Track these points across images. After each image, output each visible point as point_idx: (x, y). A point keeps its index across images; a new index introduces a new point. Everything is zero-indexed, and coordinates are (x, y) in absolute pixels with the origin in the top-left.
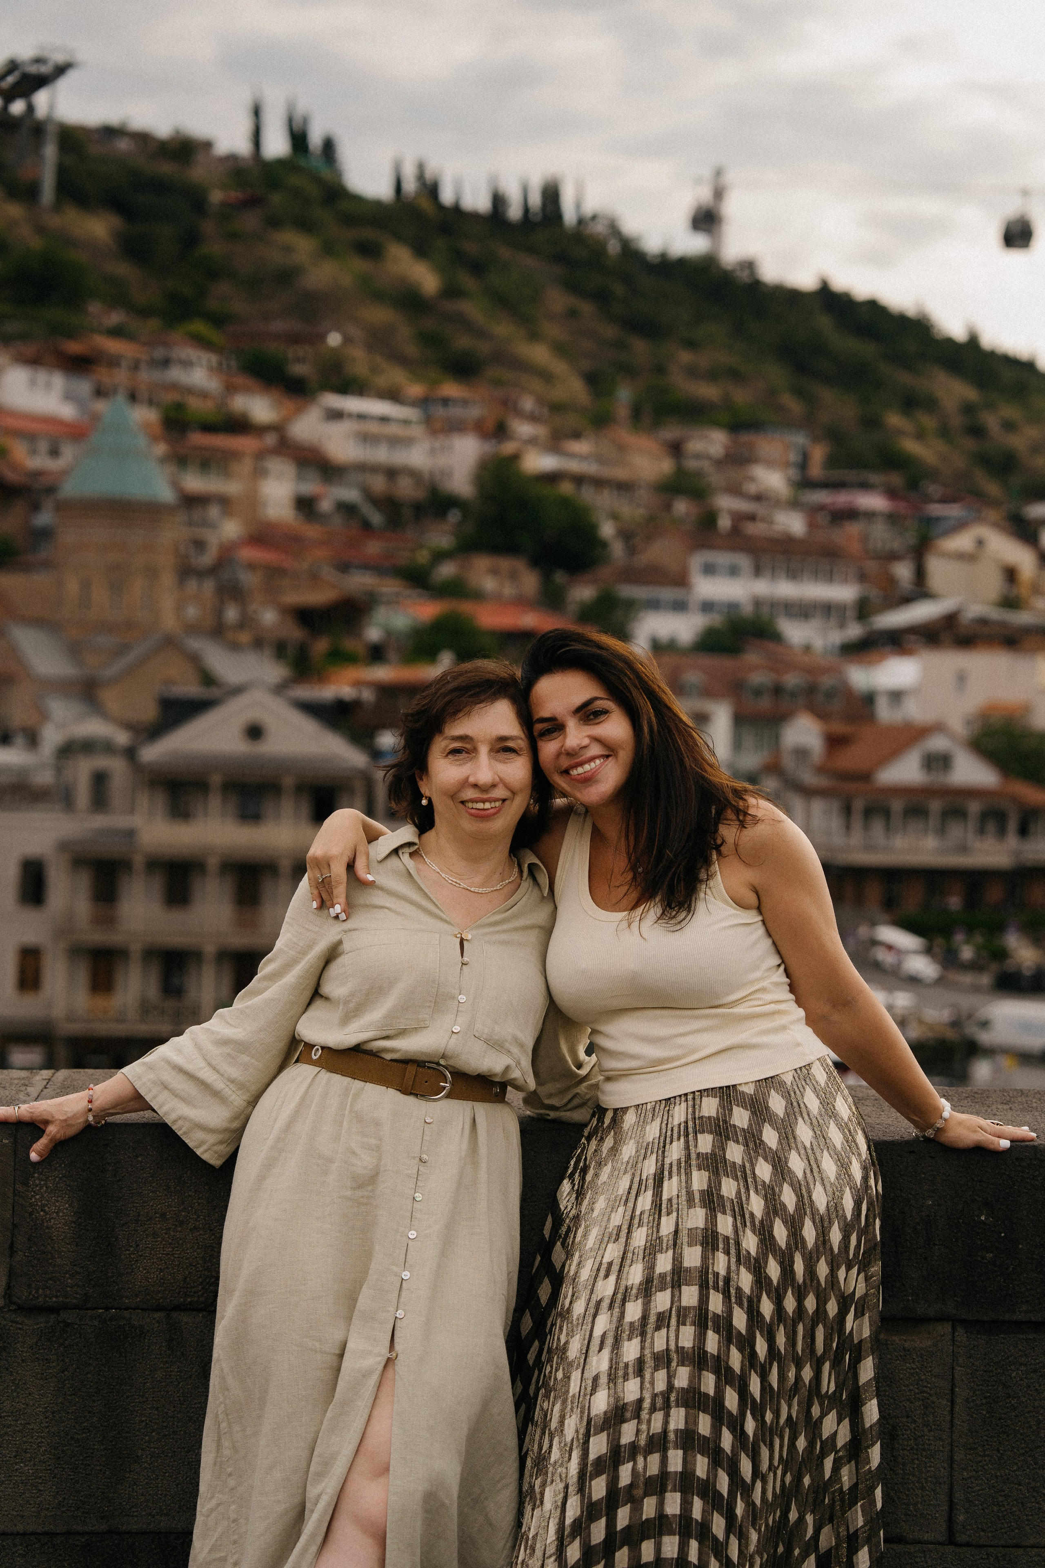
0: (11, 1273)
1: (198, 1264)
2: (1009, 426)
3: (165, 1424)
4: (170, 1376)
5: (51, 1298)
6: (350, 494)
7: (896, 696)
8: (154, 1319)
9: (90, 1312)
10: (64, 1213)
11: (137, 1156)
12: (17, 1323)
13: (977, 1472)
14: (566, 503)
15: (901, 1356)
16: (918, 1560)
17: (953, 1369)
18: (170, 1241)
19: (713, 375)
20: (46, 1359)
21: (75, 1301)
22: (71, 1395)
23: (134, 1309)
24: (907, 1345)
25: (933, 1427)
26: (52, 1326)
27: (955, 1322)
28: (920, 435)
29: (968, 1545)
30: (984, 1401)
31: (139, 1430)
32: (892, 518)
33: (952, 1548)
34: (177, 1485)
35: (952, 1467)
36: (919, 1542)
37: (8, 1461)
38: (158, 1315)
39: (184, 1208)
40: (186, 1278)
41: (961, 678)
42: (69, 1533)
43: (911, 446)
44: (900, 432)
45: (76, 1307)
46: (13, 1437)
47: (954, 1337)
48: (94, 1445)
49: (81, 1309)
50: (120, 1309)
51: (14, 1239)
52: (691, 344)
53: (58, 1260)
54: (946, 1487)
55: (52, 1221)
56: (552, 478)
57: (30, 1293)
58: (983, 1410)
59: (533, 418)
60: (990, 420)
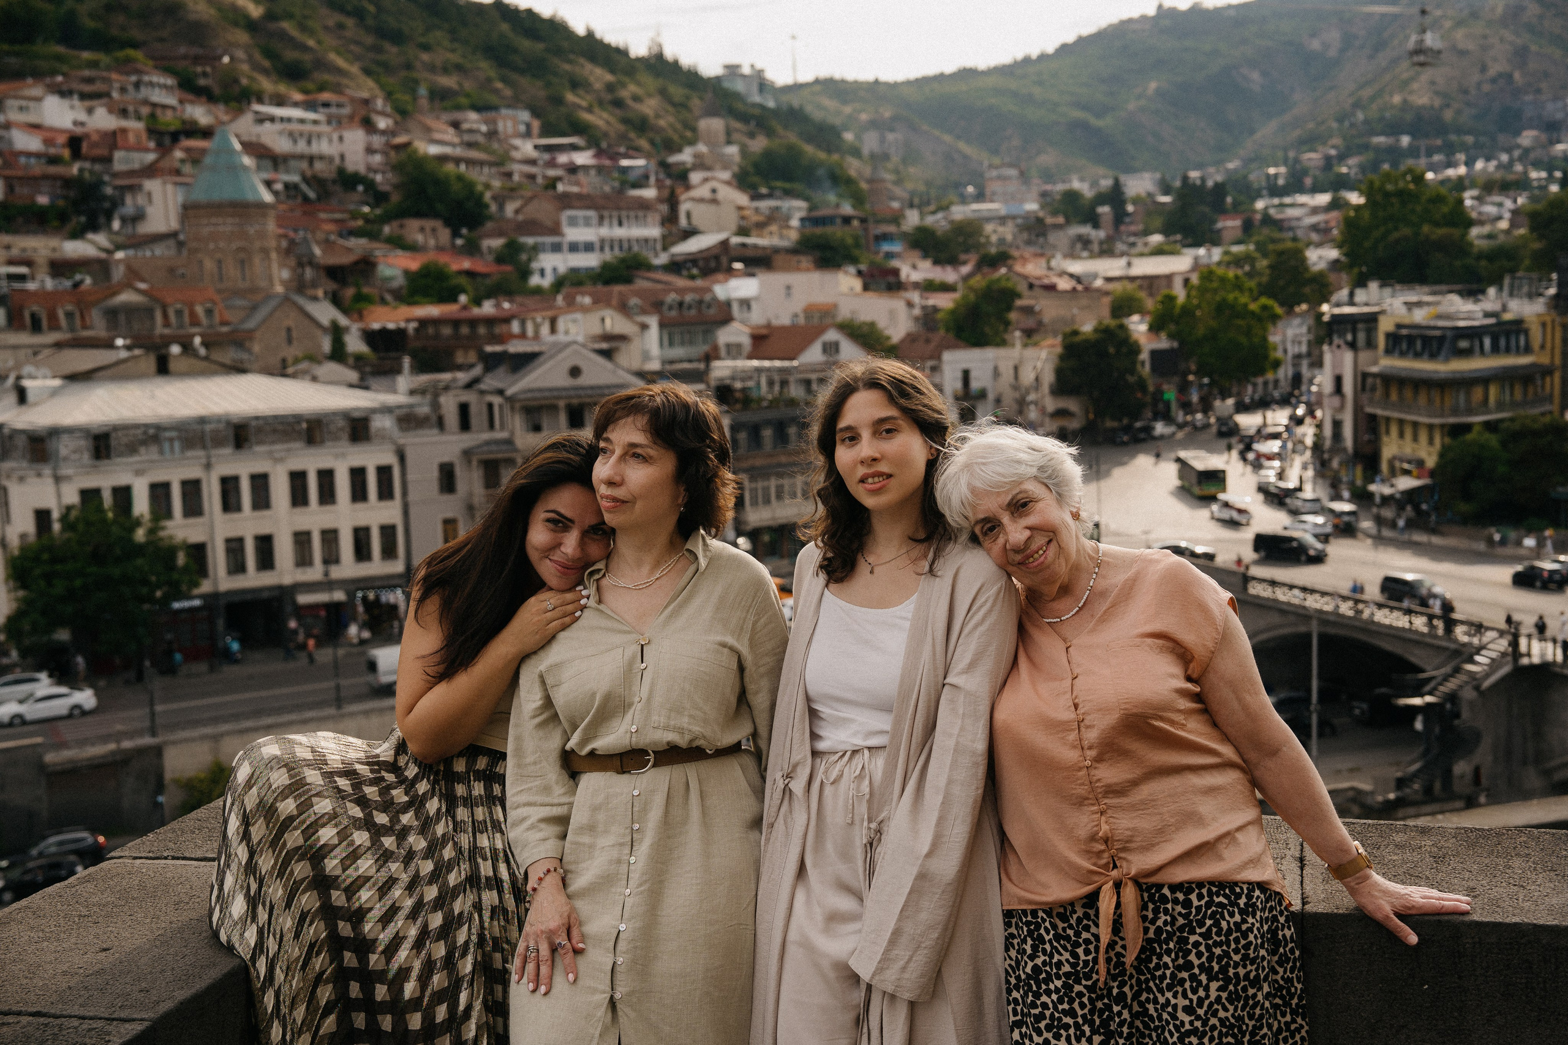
2: (637, 99)
6: (292, 177)
7: (746, 304)
14: (460, 178)
28: (589, 110)
44: (580, 107)
59: (383, 113)
60: (625, 94)
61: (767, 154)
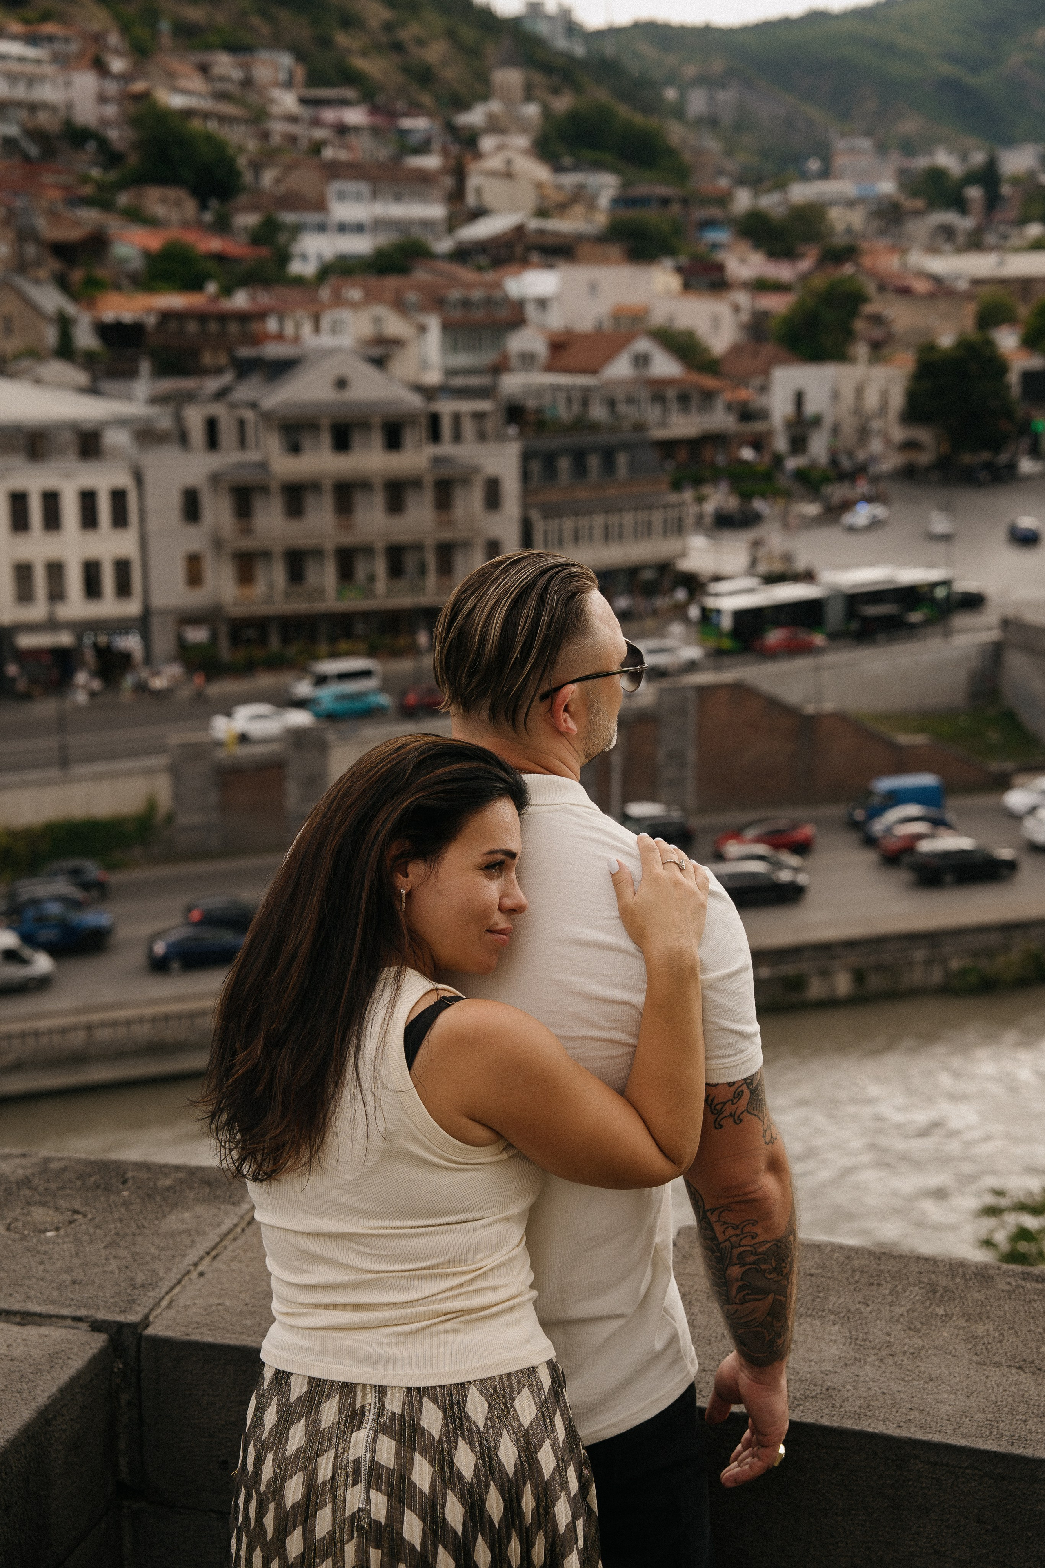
2: (421, 42)
7: (542, 303)
14: (210, 138)
28: (364, 54)
32: (375, 131)
41: (593, 286)
43: (361, 64)
44: (351, 51)
56: (188, 114)
59: (117, 52)
60: (405, 36)
61: (574, 117)
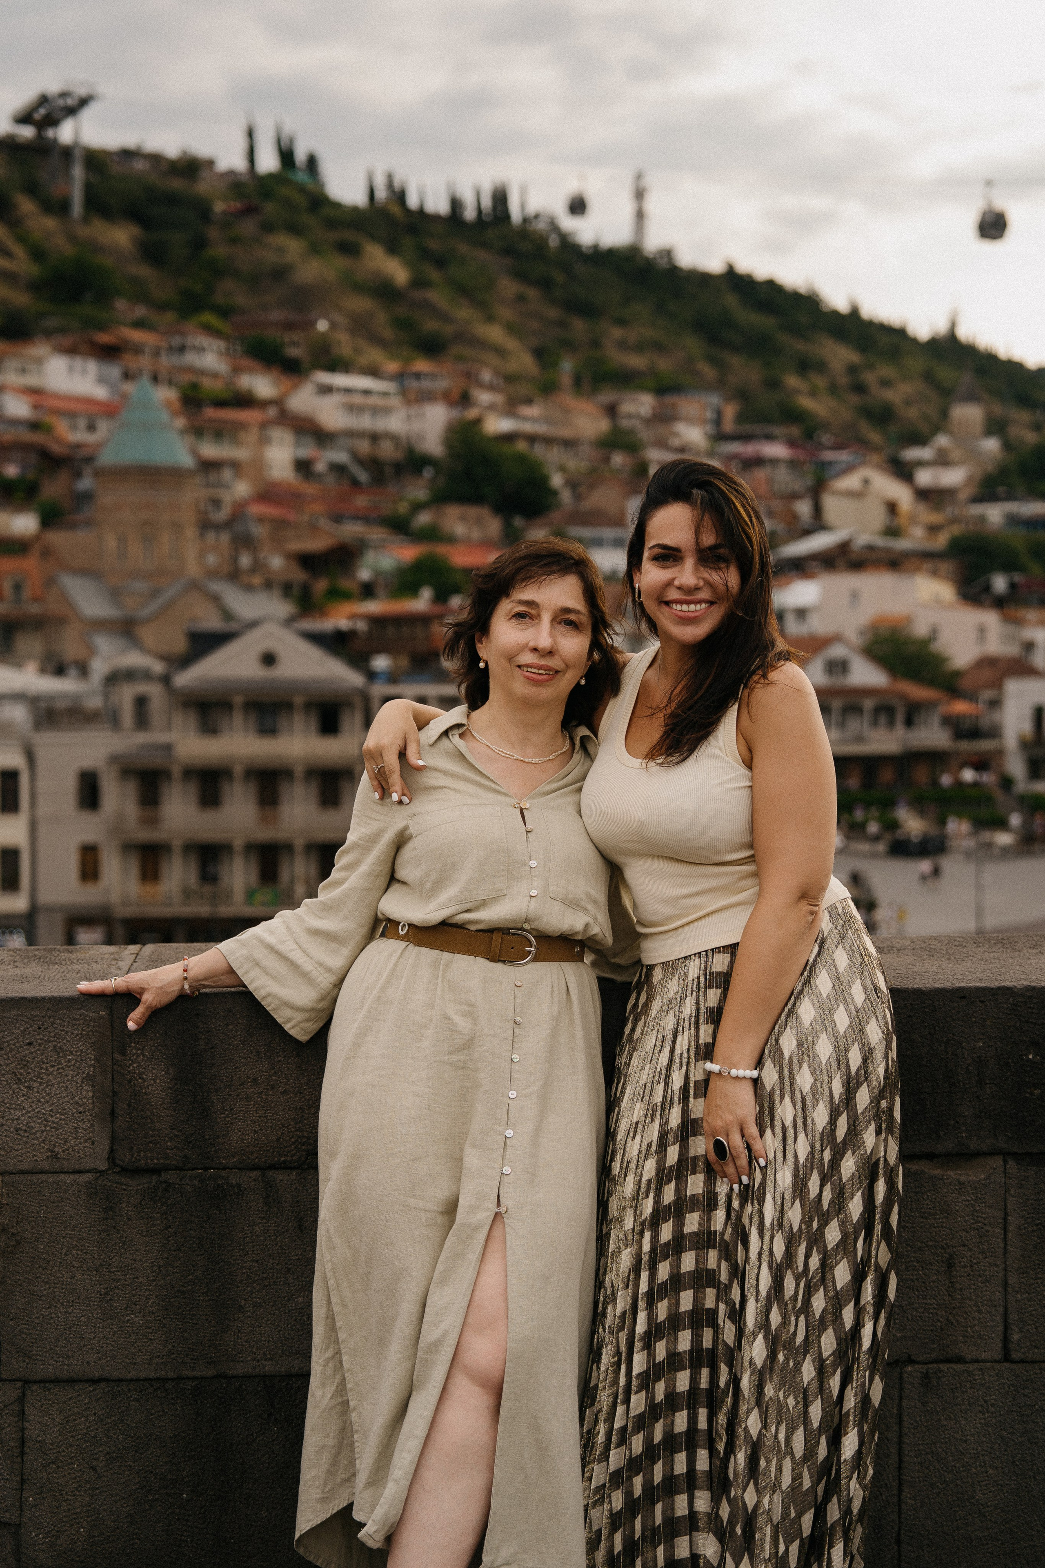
0: (113, 1139)
1: (290, 1125)
2: (886, 383)
3: (265, 1275)
4: (268, 1230)
5: (152, 1160)
6: (341, 457)
7: (801, 613)
8: (250, 1177)
9: (190, 1173)
10: (161, 1080)
11: (227, 1025)
12: (121, 1184)
13: (1029, 1294)
14: (522, 459)
15: (956, 1189)
16: (977, 1377)
17: (1005, 1199)
18: (263, 1104)
19: (640, 348)
20: (151, 1217)
21: (174, 1162)
22: (175, 1251)
23: (231, 1169)
24: (963, 1178)
25: (988, 1254)
26: (154, 1186)
27: (1006, 1155)
28: (813, 393)
29: (1022, 1361)
30: (1035, 1228)
31: (241, 1282)
32: (793, 464)
33: (1007, 1365)
34: (279, 1331)
35: (1005, 1290)
36: (977, 1361)
37: (119, 1313)
38: (255, 1174)
39: (275, 1072)
40: (278, 1139)
41: (855, 596)
42: (180, 1379)
43: (806, 403)
44: (797, 391)
45: (177, 1168)
46: (122, 1290)
47: (1005, 1169)
48: (199, 1296)
49: (181, 1169)
50: (218, 1169)
51: (115, 1105)
52: (621, 322)
53: (157, 1124)
54: (1001, 1309)
55: (150, 1087)
56: (510, 438)
57: (132, 1156)
58: (1034, 1236)
59: (491, 388)
60: (870, 378)
